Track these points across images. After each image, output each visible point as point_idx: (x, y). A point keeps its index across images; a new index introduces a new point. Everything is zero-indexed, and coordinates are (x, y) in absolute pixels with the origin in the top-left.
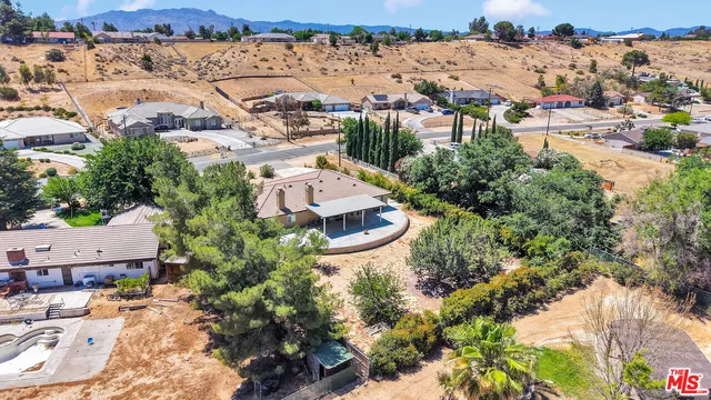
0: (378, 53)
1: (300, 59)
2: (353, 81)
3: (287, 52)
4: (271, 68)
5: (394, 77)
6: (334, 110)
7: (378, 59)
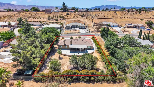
0: (140, 13)
1: (117, 15)
2: (127, 20)
3: (114, 13)
4: (108, 17)
5: (141, 19)
6: (113, 27)
7: (140, 15)
